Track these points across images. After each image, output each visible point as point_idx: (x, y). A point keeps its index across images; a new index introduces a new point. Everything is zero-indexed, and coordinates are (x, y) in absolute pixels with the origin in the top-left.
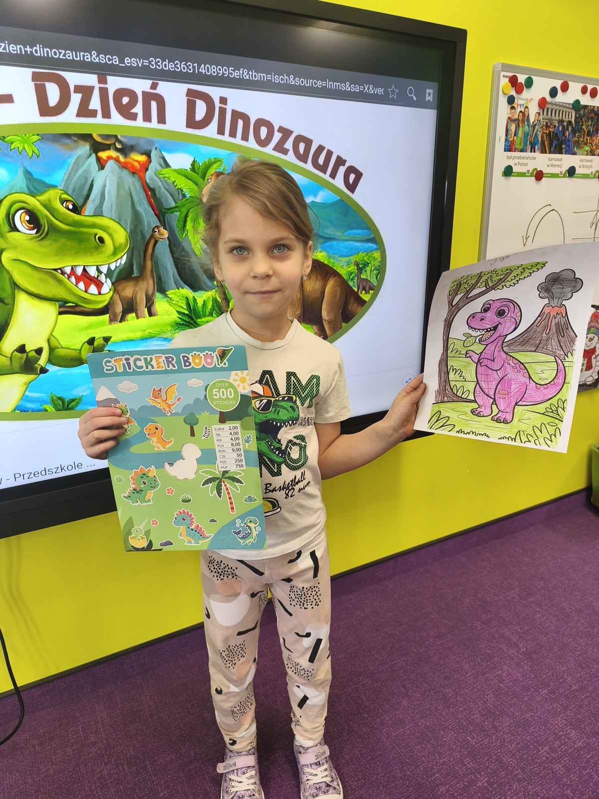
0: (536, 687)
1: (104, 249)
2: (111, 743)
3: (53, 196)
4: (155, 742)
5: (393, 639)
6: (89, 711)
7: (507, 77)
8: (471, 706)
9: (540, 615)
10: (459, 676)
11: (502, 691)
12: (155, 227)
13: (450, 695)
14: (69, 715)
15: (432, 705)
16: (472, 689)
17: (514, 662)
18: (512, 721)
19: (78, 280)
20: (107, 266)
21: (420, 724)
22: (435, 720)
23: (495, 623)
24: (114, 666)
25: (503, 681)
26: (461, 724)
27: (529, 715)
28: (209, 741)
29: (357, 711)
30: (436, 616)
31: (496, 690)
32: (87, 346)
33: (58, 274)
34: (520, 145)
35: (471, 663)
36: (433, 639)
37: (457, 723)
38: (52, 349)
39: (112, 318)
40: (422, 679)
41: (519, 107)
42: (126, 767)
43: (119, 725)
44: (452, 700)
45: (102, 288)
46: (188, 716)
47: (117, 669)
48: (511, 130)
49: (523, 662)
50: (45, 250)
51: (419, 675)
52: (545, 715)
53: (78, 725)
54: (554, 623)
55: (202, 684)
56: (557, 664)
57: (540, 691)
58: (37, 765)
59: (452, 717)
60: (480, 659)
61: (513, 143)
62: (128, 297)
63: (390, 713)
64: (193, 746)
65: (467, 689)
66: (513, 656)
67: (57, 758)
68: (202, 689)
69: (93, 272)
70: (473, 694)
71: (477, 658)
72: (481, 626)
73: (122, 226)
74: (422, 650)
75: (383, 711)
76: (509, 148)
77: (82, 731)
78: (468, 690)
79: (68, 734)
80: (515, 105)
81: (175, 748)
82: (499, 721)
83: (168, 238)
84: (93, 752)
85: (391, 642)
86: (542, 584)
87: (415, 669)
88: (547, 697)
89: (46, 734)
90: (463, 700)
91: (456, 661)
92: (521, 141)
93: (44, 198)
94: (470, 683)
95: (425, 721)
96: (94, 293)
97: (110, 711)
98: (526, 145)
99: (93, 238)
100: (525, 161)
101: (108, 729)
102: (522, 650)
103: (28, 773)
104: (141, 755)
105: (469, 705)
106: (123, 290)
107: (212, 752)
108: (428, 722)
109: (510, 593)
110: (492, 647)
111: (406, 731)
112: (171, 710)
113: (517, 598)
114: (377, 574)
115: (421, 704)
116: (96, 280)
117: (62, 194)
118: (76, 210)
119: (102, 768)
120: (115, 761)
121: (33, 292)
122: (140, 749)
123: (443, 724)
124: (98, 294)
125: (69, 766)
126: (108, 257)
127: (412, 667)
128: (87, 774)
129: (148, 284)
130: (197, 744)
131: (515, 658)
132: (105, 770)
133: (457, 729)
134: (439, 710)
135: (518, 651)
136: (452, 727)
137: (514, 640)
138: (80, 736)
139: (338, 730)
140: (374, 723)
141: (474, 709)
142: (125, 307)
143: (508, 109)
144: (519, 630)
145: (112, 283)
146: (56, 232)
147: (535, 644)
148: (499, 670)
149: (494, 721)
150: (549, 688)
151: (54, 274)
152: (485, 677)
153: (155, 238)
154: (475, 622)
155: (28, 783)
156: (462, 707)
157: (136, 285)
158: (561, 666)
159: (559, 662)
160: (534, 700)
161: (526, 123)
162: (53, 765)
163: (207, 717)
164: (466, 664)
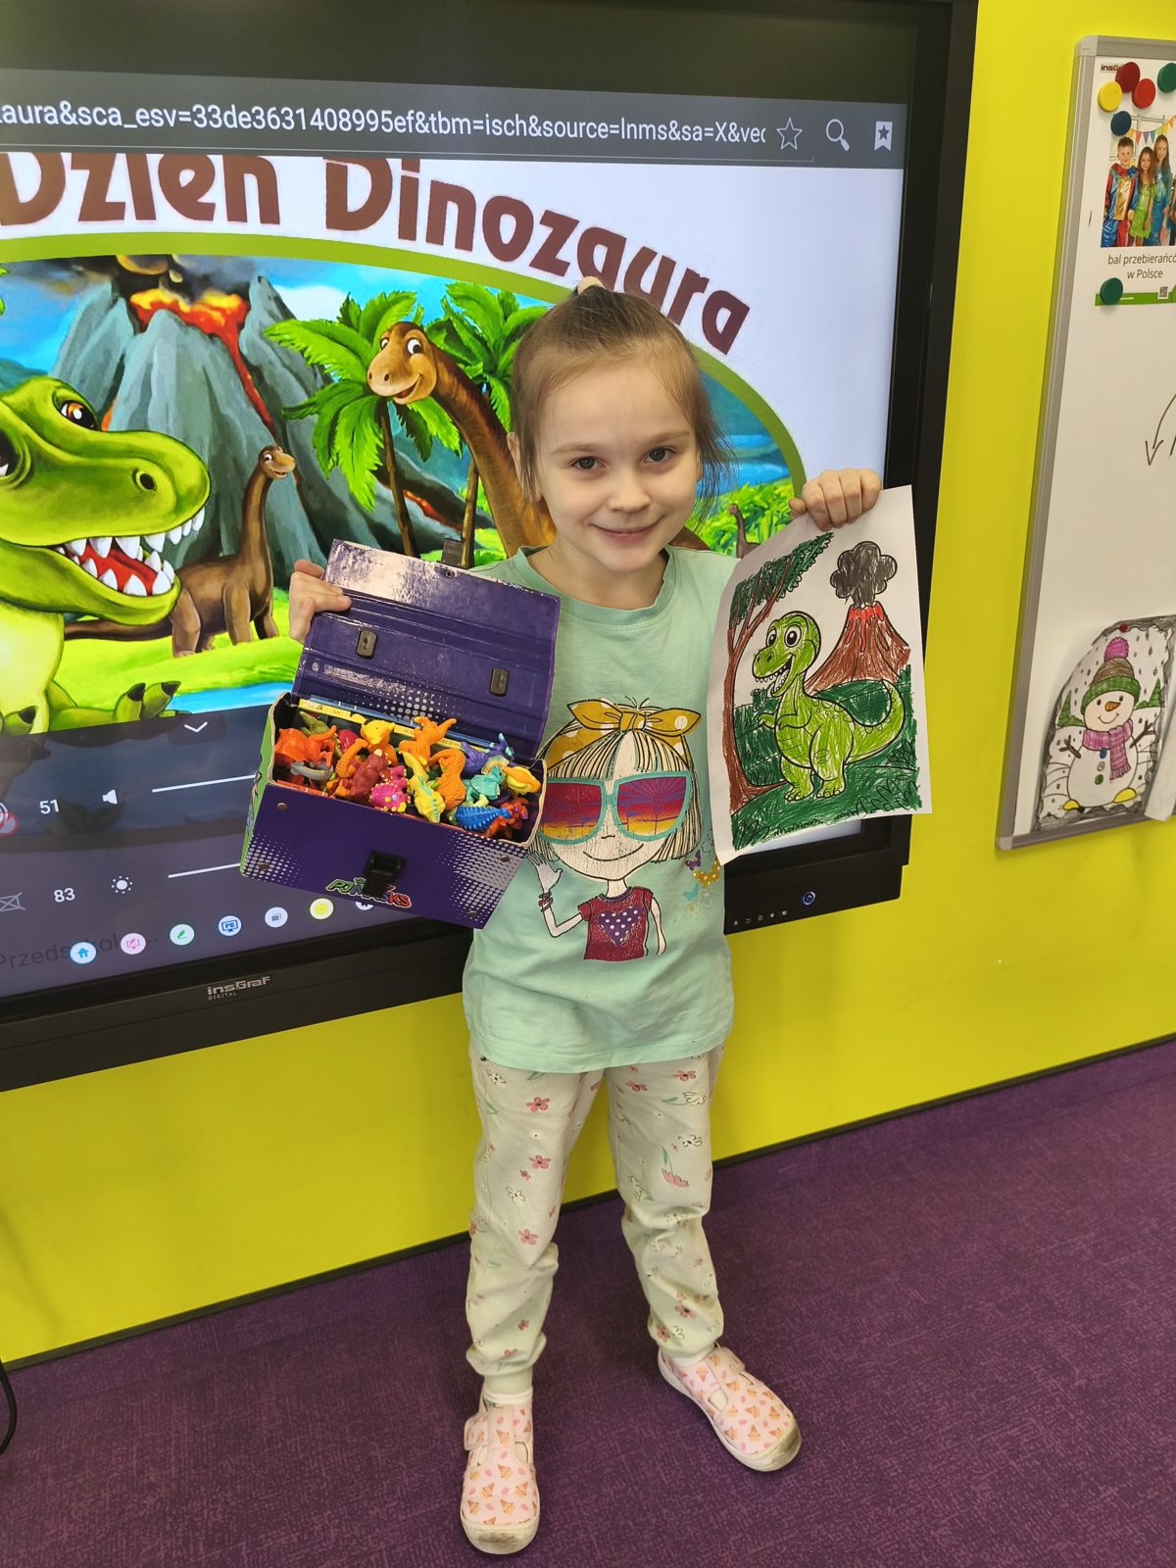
0: (1092, 1479)
1: (154, 501)
2: (184, 1490)
3: (38, 394)
4: (267, 1501)
5: (791, 1325)
6: (159, 1415)
7: (1110, 68)
8: (936, 1507)
9: (1134, 1301)
10: (921, 1430)
11: (1013, 1479)
12: (264, 450)
13: (892, 1474)
14: (120, 1420)
15: (849, 1492)
16: (944, 1466)
17: (1053, 1409)
18: (1022, 1556)
19: (102, 566)
20: (163, 536)
21: (814, 1534)
22: (848, 1529)
23: (1027, 1309)
24: (213, 1328)
25: (1020, 1452)
26: (904, 1547)
27: (1065, 1545)
28: (370, 1512)
29: (683, 1484)
30: (898, 1279)
31: (998, 1473)
32: (127, 702)
33: (60, 557)
34: (1144, 229)
35: (955, 1402)
36: (879, 1334)
37: (897, 1542)
38: (54, 711)
39: (178, 643)
40: (838, 1428)
41: (1142, 138)
42: (201, 1549)
43: (207, 1454)
44: (895, 1486)
45: (153, 581)
46: (341, 1452)
47: (221, 1334)
48: (1120, 195)
49: (1073, 1412)
50: (27, 508)
51: (832, 1417)
52: (1101, 1551)
53: (132, 1442)
54: (1165, 1324)
55: (381, 1382)
56: (1154, 1426)
57: (1101, 1488)
58: (42, 1518)
59: (888, 1528)
60: (975, 1396)
61: (1126, 226)
62: (211, 599)
63: (752, 1501)
64: (338, 1521)
65: (935, 1463)
66: (1053, 1395)
67: (80, 1508)
68: (380, 1394)
69: (132, 549)
70: (945, 1478)
71: (970, 1391)
72: (994, 1313)
73: (192, 451)
74: (851, 1358)
75: (738, 1492)
76: (1115, 236)
77: (138, 1457)
78: (935, 1467)
79: (110, 1459)
80: (1131, 135)
81: (303, 1520)
82: (993, 1552)
83: (295, 471)
84: (148, 1506)
85: (788, 1330)
86: (1155, 1226)
87: (827, 1400)
88: (1115, 1506)
89: (72, 1455)
90: (919, 1489)
91: (921, 1391)
92: (1146, 219)
93: (18, 398)
94: (944, 1448)
95: (827, 1530)
96: (137, 594)
97: (197, 1419)
98: (1157, 228)
99: (130, 478)
100: (1155, 267)
101: (185, 1460)
102: (1077, 1384)
103: (23, 1533)
104: (235, 1526)
105: (930, 1502)
106: (201, 584)
107: (372, 1538)
108: (831, 1533)
109: (1075, 1239)
110: (1009, 1369)
111: (779, 1547)
112: (311, 1433)
113: (1090, 1252)
114: (780, 1170)
115: (824, 1486)
116: (141, 566)
117: (58, 388)
118: (90, 420)
119: (157, 1543)
120: (184, 1532)
121: (8, 595)
122: (235, 1511)
123: (863, 1540)
124: (145, 594)
125: (99, 1531)
126: (164, 517)
127: (820, 1396)
128: (127, 1554)
129: (254, 570)
130: (347, 1517)
131: (1058, 1400)
132: (162, 1548)
133: (893, 1558)
134: (861, 1506)
135: (1067, 1385)
136: (882, 1550)
137: (1063, 1356)
138: (132, 1468)
139: (635, 1525)
140: (715, 1518)
141: (941, 1515)
142: (205, 620)
143: (1112, 145)
144: (1080, 1333)
145: (175, 572)
146: (48, 470)
147: (1110, 1370)
148: (1017, 1426)
149: (979, 1551)
150: (1124, 1485)
151: (50, 557)
152: (979, 1439)
153: (265, 474)
154: (981, 1302)
155: (18, 1555)
156: (915, 1505)
157: (228, 574)
158: (1161, 1433)
159: (1158, 1422)
160: (1084, 1510)
161: (1160, 176)
162: (70, 1523)
163: (376, 1457)
164: (942, 1403)
